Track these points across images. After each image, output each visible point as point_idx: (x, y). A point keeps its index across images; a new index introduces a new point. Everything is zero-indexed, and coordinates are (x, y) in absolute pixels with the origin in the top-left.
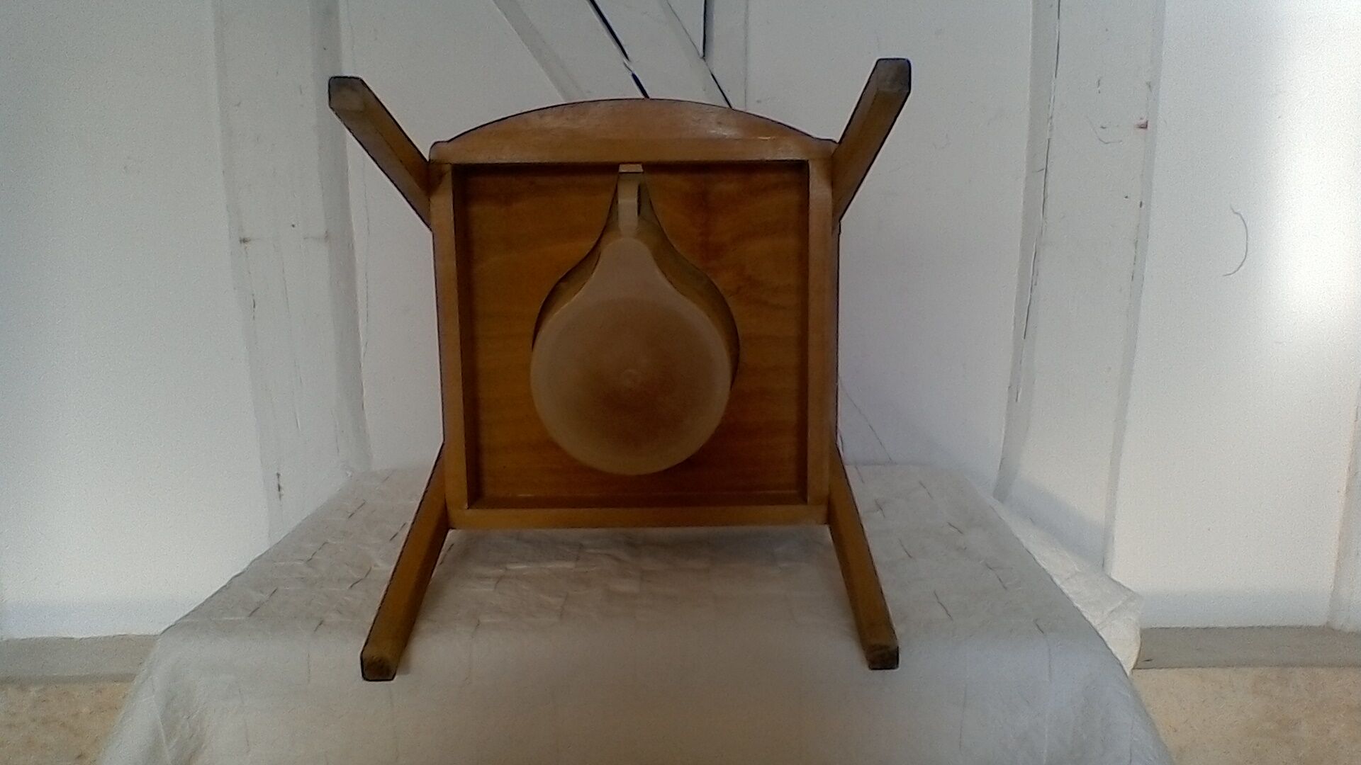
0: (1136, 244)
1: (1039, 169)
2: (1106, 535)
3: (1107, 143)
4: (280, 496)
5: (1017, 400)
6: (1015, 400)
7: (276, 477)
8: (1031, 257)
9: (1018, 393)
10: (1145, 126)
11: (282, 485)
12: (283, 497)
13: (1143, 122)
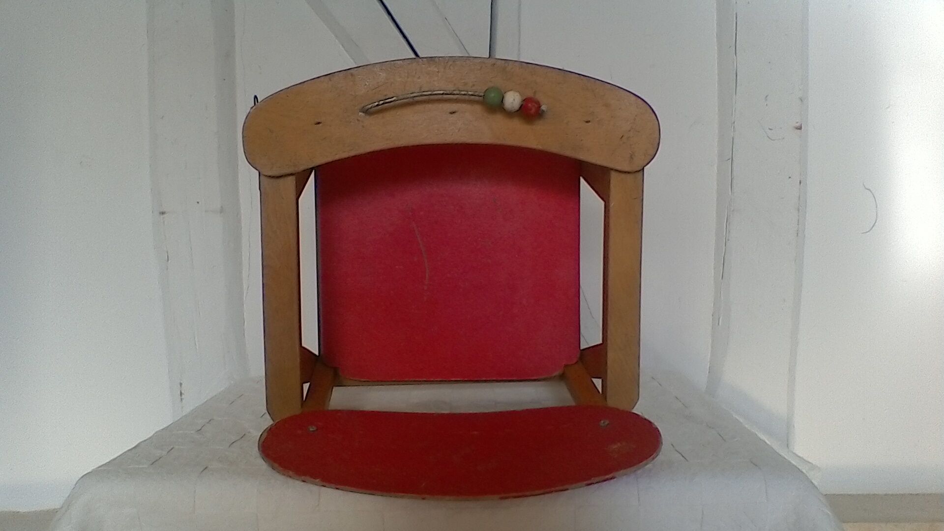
0: (799, 210)
1: (727, 159)
2: (789, 425)
3: (774, 140)
4: (181, 399)
5: (718, 324)
6: (717, 324)
7: (179, 386)
8: (724, 222)
9: (719, 318)
10: (800, 128)
11: (183, 392)
12: (184, 401)
13: (798, 125)
